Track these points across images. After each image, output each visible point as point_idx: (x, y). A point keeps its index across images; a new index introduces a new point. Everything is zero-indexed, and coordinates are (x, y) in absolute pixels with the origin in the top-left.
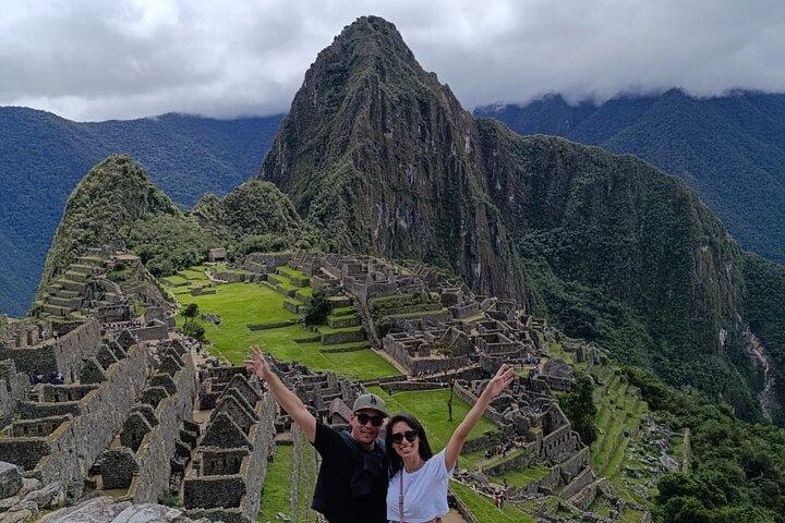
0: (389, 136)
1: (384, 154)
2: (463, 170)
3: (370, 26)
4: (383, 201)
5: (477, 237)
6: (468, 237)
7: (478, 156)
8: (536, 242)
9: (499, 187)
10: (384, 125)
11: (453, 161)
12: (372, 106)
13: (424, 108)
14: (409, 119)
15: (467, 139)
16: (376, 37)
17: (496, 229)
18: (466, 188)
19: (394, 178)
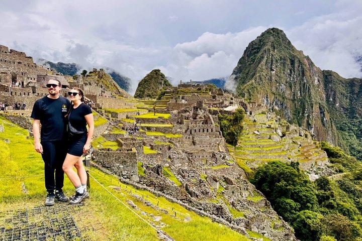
0: (273, 72)
1: (270, 79)
2: (309, 88)
3: (271, 31)
4: (267, 97)
5: (313, 117)
6: (308, 116)
7: (322, 86)
8: (349, 124)
9: (331, 99)
10: (271, 68)
11: (304, 85)
12: (267, 61)
13: (292, 63)
14: (284, 66)
15: (316, 78)
16: (273, 35)
17: (324, 115)
18: (310, 96)
19: (274, 89)
